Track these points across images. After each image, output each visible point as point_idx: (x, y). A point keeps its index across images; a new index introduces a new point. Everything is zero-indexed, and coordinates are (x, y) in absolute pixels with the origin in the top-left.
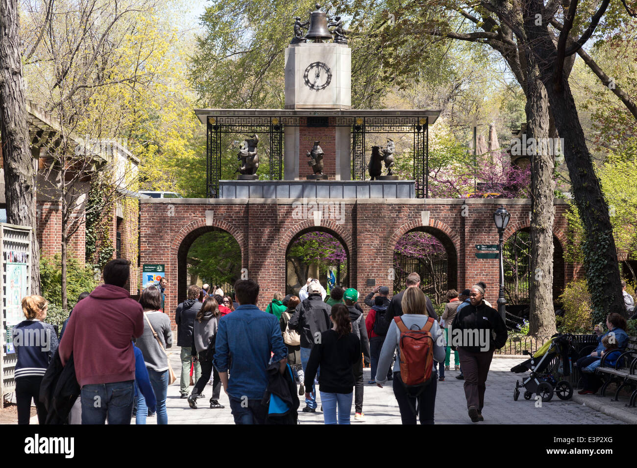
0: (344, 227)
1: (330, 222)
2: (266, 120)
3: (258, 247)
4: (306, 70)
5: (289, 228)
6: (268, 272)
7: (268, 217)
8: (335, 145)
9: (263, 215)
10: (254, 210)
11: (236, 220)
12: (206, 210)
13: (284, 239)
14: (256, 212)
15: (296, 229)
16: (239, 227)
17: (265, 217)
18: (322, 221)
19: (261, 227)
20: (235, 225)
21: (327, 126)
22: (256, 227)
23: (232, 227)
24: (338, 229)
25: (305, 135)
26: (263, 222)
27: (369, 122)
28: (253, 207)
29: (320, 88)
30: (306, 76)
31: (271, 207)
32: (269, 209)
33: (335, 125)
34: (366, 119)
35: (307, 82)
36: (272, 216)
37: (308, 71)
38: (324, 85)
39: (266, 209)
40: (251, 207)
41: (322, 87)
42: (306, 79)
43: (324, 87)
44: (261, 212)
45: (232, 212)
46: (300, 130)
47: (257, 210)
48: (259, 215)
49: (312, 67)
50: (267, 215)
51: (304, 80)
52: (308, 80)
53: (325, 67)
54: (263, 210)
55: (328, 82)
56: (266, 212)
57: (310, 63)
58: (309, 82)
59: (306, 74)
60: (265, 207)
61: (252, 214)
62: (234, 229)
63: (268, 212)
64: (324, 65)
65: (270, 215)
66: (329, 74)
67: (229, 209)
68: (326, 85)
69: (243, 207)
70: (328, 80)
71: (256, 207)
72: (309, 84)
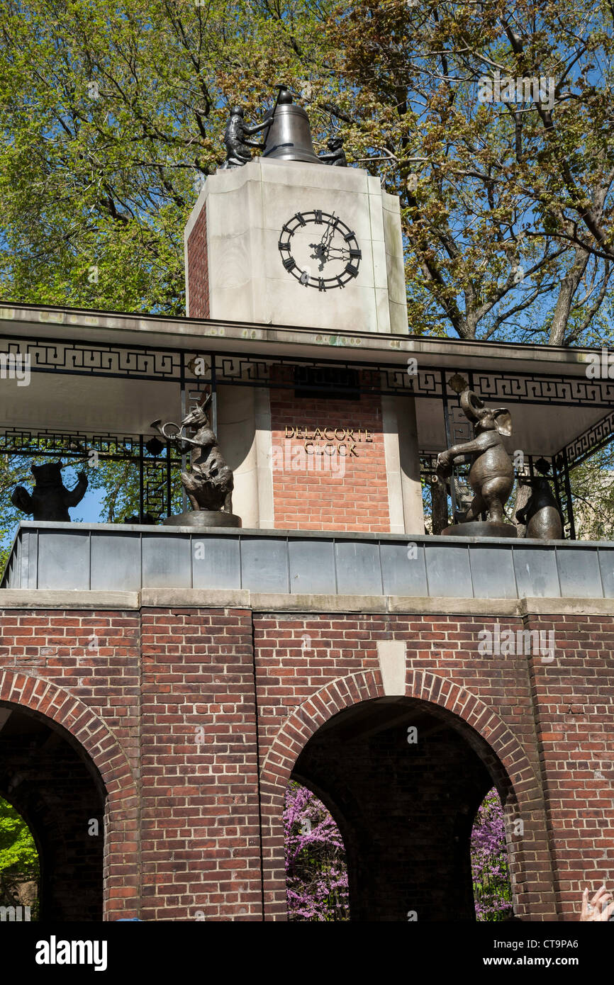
0: (488, 701)
1: (438, 681)
2: (167, 361)
3: (181, 781)
4: (285, 229)
5: (296, 702)
6: (223, 887)
7: (219, 660)
8: (382, 455)
9: (199, 650)
10: (165, 631)
11: (88, 672)
13: (277, 747)
14: (170, 640)
15: (322, 708)
16: (103, 703)
17: (207, 659)
18: (409, 678)
19: (190, 700)
20: (88, 692)
21: (355, 397)
22: (171, 700)
23: (72, 701)
24: (469, 708)
26: (197, 679)
27: (485, 389)
28: (158, 620)
29: (327, 284)
30: (284, 247)
31: (227, 622)
32: (221, 630)
33: (384, 389)
34: (476, 378)
35: (290, 265)
36: (233, 654)
37: (292, 233)
38: (338, 278)
39: (210, 631)
40: (150, 620)
41: (336, 283)
42: (286, 255)
43: (341, 284)
44: (189, 640)
45: (72, 642)
46: (273, 405)
47: (175, 630)
48: (184, 650)
49: (303, 223)
50: (212, 650)
51: (277, 258)
52: (292, 258)
53: (339, 226)
54: (196, 631)
55: (352, 271)
56: (208, 640)
57: (295, 212)
58: (295, 266)
59: (284, 241)
60: (206, 621)
61: (154, 648)
62: (80, 709)
63: (218, 641)
64: (338, 221)
65: (223, 651)
66: (354, 247)
67: (61, 632)
68: (347, 276)
69: (115, 623)
70: (349, 265)
71: (169, 620)
72: (295, 271)
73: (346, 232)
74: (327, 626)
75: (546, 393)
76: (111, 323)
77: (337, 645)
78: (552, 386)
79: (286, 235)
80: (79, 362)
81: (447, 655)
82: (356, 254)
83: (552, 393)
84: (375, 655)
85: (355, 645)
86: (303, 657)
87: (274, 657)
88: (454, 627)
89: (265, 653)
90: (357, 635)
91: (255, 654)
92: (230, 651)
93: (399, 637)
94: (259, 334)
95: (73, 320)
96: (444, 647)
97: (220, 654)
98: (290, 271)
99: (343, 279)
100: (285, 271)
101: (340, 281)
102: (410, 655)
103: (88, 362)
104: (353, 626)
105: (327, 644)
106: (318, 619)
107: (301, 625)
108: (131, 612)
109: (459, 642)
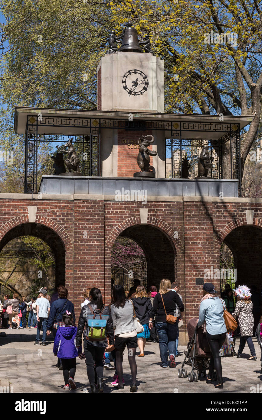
0: (170, 225)
1: (157, 220)
2: (86, 121)
3: (84, 245)
4: (124, 76)
5: (116, 225)
6: (94, 271)
7: (95, 214)
9: (90, 211)
10: (80, 206)
11: (60, 216)
12: (29, 205)
13: (110, 237)
14: (82, 208)
15: (123, 227)
16: (64, 224)
17: (92, 214)
18: (148, 219)
19: (87, 224)
20: (60, 221)
21: (145, 130)
22: (81, 224)
23: (56, 224)
24: (165, 227)
25: (123, 138)
26: (89, 219)
27: (185, 127)
28: (78, 203)
29: (137, 94)
30: (124, 82)
31: (97, 203)
32: (95, 206)
33: (153, 128)
34: (182, 123)
35: (125, 88)
36: (99, 212)
37: (126, 77)
38: (141, 91)
39: (92, 206)
40: (76, 203)
41: (140, 93)
42: (124, 84)
43: (142, 93)
44: (87, 208)
45: (56, 208)
46: (118, 133)
47: (83, 206)
48: (85, 211)
49: (130, 74)
50: (93, 211)
51: (122, 85)
52: (126, 86)
53: (142, 74)
54: (89, 206)
55: (145, 89)
56: (92, 209)
57: (128, 70)
58: (127, 88)
59: (124, 80)
60: (91, 203)
61: (77, 210)
62: (58, 226)
63: (95, 209)
64: (142, 72)
65: (96, 211)
66: (146, 81)
67: (53, 206)
68: (144, 90)
69: (67, 203)
70: (145, 87)
71: (81, 203)
72: (127, 90)
73: (144, 76)
74: (126, 204)
75: (205, 128)
76: (69, 113)
77: (128, 209)
78: (207, 126)
79: (125, 78)
80: (60, 123)
81: (160, 212)
82: (147, 83)
83: (207, 128)
84: (139, 212)
85: (133, 210)
86: (118, 213)
87: (110, 213)
88: (163, 205)
89: (108, 212)
90: (134, 207)
91: (105, 212)
92: (98, 211)
93: (146, 208)
94: (113, 114)
95: (58, 112)
96: (159, 210)
97: (95, 212)
98: (125, 90)
99: (142, 92)
100: (124, 90)
101: (141, 92)
102: (149, 212)
103: (63, 123)
104: (133, 204)
105: (125, 209)
106: (123, 203)
107: (118, 204)
108: (71, 200)
109: (163, 209)
